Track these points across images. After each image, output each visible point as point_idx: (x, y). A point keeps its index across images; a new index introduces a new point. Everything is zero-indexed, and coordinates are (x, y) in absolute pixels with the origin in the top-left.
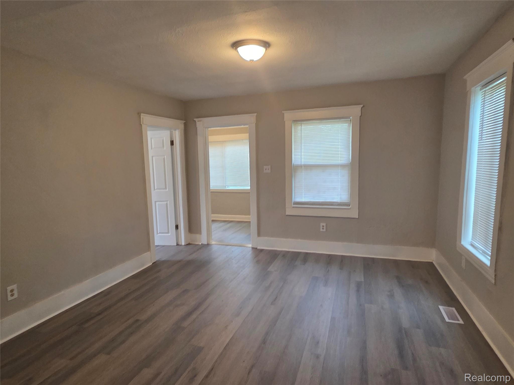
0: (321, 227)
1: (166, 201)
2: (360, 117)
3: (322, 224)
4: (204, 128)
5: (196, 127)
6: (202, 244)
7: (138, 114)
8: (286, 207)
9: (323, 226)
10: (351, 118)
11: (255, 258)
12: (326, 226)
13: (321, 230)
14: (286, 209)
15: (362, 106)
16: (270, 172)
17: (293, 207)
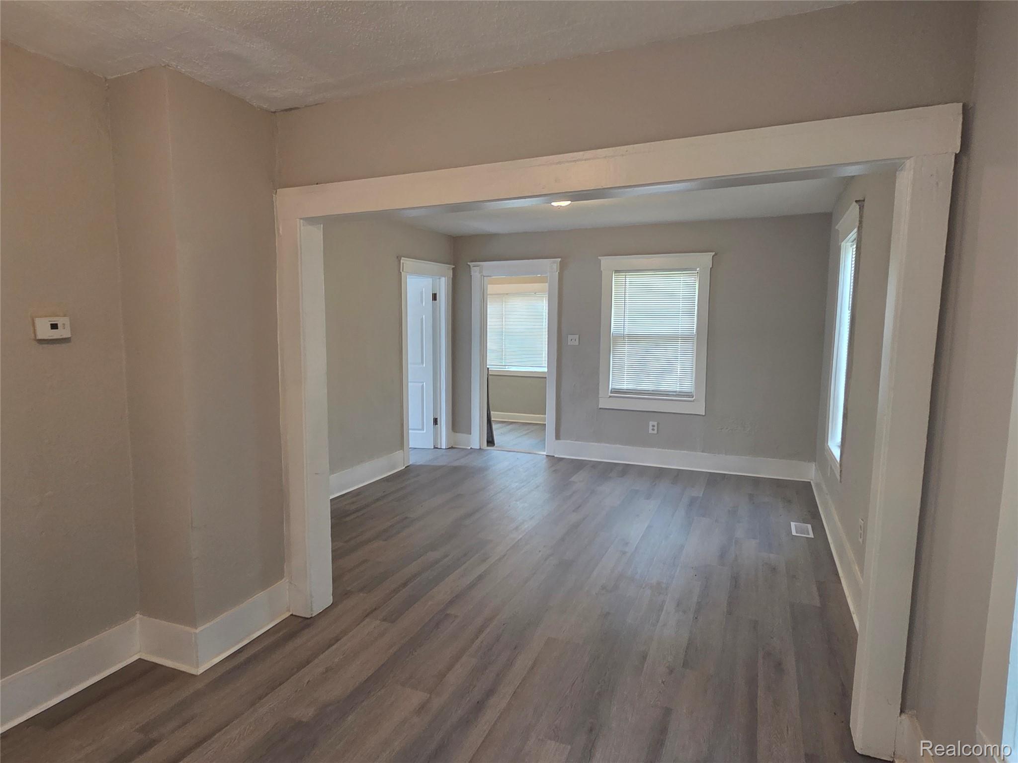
0: (651, 428)
1: (421, 382)
2: (711, 269)
3: (651, 423)
4: (483, 277)
5: (470, 273)
6: (471, 448)
7: (397, 257)
8: (600, 396)
9: (653, 426)
10: (698, 269)
11: (551, 467)
12: (658, 426)
13: (651, 431)
14: (600, 399)
15: (714, 253)
16: (578, 344)
17: (610, 397)
